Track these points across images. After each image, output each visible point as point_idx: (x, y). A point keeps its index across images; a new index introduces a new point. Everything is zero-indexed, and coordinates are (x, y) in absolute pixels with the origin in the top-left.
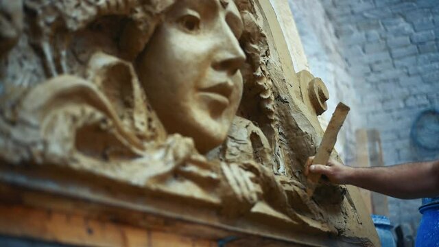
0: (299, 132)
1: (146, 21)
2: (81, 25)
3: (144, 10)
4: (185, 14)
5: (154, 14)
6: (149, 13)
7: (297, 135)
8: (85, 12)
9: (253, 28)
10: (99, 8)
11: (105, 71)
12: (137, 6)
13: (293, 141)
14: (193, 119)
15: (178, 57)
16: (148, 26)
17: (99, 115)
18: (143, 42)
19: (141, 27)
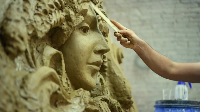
0: (115, 75)
1: (68, 30)
2: (44, 35)
3: (68, 24)
4: (84, 26)
5: (73, 27)
6: (70, 26)
7: (114, 76)
8: (46, 28)
9: (107, 30)
10: (51, 25)
11: (51, 57)
12: (64, 21)
13: (112, 79)
14: (85, 78)
15: (81, 48)
16: (69, 32)
17: (57, 86)
18: (65, 39)
19: (65, 33)
